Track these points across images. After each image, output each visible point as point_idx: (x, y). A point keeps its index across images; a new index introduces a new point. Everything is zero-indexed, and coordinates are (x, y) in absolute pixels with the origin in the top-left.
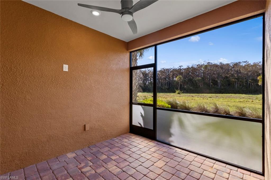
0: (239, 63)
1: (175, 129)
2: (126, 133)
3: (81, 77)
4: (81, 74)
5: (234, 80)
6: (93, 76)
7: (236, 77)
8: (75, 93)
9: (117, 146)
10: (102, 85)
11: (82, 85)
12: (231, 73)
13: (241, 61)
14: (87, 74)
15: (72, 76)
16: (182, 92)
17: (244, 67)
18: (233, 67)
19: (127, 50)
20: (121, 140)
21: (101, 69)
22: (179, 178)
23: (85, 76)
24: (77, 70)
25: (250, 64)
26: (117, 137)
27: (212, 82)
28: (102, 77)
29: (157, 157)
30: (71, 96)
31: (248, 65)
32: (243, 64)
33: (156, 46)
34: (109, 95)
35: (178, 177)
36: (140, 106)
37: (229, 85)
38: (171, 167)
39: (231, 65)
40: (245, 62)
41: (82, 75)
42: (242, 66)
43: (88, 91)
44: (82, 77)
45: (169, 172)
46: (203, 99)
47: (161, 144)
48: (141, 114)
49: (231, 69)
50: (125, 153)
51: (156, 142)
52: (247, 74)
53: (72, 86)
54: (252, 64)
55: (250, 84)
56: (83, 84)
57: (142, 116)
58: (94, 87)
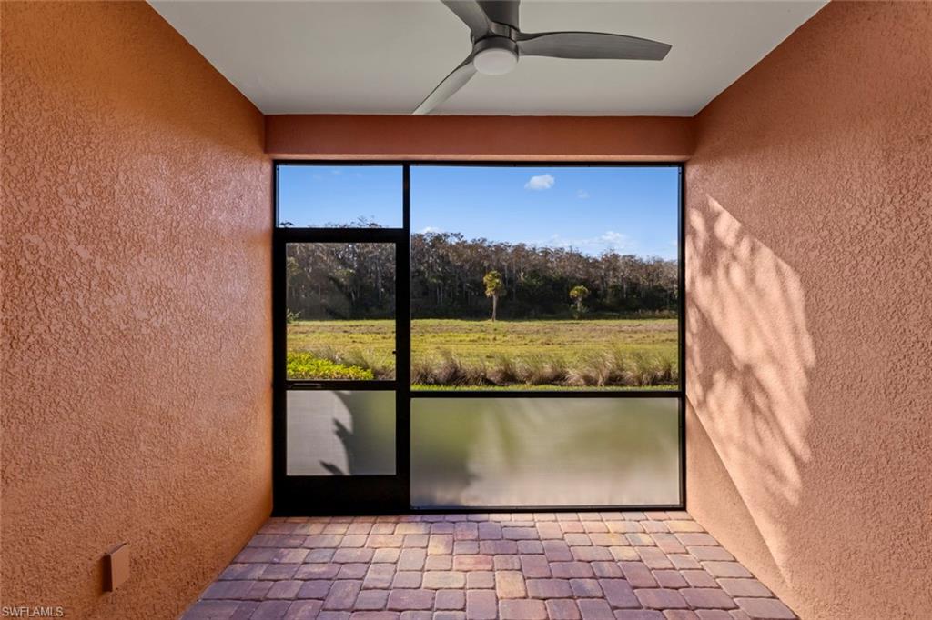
0: (445, 235)
1: (487, 455)
2: (263, 524)
3: (79, 270)
4: (80, 249)
5: (435, 281)
6: (142, 261)
7: (441, 274)
8: (45, 369)
9: (292, 596)
10: (180, 310)
11: (85, 320)
12: (427, 262)
13: (449, 232)
14: (110, 248)
15: (22, 263)
16: (297, 315)
17: (455, 248)
18: (433, 246)
19: (266, 150)
20: (274, 563)
21: (174, 224)
22: (593, 598)
23: (98, 264)
24: (54, 222)
25: (465, 242)
26: (242, 558)
27: (384, 286)
28: (181, 271)
29: (481, 567)
30: (18, 393)
31: (463, 244)
32: (454, 241)
33: (406, 165)
34: (208, 359)
35: (588, 597)
36: (329, 395)
37: (425, 294)
38: (542, 578)
39: (428, 239)
40: (455, 235)
41: (85, 255)
42: (451, 246)
43: (118, 348)
44: (83, 264)
45: (557, 596)
46: (384, 338)
47: (439, 520)
48: (335, 428)
49: (428, 251)
50: (357, 607)
51: (418, 518)
52: (462, 266)
53: (28, 328)
54: (469, 242)
55: (467, 292)
56: (92, 310)
57: (341, 432)
58: (143, 324)
